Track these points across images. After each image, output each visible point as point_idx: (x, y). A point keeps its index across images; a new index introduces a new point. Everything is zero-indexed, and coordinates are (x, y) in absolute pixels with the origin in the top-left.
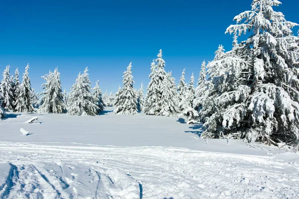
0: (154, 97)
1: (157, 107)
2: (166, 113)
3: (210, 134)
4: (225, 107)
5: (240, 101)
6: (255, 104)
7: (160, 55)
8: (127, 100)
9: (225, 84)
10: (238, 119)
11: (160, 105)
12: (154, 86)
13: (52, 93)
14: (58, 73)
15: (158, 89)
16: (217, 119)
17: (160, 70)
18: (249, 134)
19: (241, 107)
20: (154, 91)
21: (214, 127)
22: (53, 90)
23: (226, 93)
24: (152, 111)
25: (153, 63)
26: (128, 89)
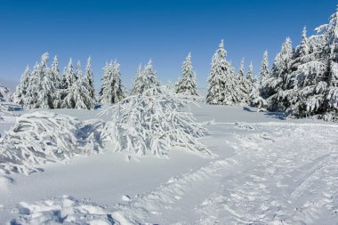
0: (217, 87)
1: (221, 97)
2: (230, 103)
3: (293, 117)
4: (307, 97)
5: (319, 93)
6: (332, 95)
7: (222, 45)
8: (187, 90)
9: (306, 80)
10: (318, 106)
11: (223, 94)
12: (218, 77)
13: (113, 85)
14: (118, 65)
15: (221, 80)
16: (300, 106)
17: (222, 60)
18: (326, 116)
19: (320, 97)
20: (218, 81)
21: (297, 112)
22: (114, 81)
23: (308, 87)
24: (215, 101)
25: (216, 54)
26: (189, 79)
